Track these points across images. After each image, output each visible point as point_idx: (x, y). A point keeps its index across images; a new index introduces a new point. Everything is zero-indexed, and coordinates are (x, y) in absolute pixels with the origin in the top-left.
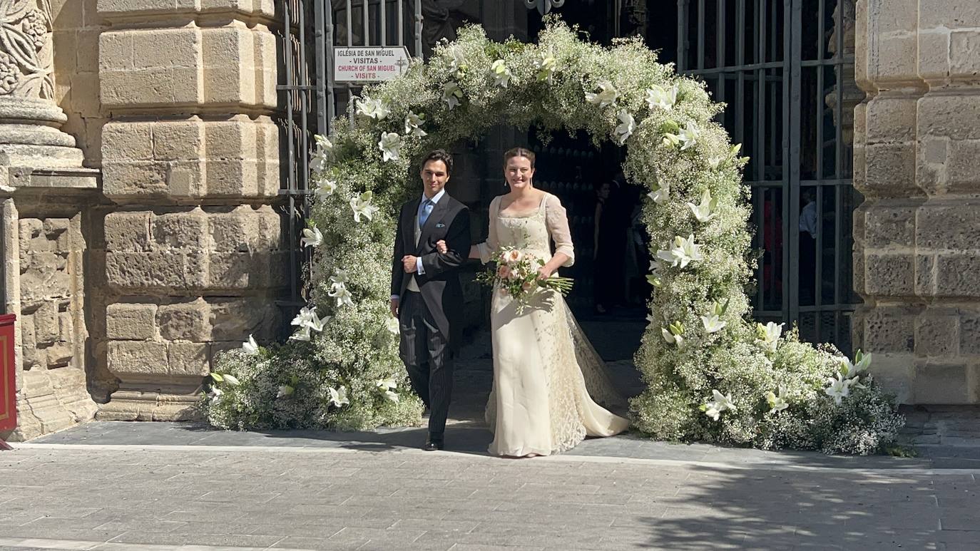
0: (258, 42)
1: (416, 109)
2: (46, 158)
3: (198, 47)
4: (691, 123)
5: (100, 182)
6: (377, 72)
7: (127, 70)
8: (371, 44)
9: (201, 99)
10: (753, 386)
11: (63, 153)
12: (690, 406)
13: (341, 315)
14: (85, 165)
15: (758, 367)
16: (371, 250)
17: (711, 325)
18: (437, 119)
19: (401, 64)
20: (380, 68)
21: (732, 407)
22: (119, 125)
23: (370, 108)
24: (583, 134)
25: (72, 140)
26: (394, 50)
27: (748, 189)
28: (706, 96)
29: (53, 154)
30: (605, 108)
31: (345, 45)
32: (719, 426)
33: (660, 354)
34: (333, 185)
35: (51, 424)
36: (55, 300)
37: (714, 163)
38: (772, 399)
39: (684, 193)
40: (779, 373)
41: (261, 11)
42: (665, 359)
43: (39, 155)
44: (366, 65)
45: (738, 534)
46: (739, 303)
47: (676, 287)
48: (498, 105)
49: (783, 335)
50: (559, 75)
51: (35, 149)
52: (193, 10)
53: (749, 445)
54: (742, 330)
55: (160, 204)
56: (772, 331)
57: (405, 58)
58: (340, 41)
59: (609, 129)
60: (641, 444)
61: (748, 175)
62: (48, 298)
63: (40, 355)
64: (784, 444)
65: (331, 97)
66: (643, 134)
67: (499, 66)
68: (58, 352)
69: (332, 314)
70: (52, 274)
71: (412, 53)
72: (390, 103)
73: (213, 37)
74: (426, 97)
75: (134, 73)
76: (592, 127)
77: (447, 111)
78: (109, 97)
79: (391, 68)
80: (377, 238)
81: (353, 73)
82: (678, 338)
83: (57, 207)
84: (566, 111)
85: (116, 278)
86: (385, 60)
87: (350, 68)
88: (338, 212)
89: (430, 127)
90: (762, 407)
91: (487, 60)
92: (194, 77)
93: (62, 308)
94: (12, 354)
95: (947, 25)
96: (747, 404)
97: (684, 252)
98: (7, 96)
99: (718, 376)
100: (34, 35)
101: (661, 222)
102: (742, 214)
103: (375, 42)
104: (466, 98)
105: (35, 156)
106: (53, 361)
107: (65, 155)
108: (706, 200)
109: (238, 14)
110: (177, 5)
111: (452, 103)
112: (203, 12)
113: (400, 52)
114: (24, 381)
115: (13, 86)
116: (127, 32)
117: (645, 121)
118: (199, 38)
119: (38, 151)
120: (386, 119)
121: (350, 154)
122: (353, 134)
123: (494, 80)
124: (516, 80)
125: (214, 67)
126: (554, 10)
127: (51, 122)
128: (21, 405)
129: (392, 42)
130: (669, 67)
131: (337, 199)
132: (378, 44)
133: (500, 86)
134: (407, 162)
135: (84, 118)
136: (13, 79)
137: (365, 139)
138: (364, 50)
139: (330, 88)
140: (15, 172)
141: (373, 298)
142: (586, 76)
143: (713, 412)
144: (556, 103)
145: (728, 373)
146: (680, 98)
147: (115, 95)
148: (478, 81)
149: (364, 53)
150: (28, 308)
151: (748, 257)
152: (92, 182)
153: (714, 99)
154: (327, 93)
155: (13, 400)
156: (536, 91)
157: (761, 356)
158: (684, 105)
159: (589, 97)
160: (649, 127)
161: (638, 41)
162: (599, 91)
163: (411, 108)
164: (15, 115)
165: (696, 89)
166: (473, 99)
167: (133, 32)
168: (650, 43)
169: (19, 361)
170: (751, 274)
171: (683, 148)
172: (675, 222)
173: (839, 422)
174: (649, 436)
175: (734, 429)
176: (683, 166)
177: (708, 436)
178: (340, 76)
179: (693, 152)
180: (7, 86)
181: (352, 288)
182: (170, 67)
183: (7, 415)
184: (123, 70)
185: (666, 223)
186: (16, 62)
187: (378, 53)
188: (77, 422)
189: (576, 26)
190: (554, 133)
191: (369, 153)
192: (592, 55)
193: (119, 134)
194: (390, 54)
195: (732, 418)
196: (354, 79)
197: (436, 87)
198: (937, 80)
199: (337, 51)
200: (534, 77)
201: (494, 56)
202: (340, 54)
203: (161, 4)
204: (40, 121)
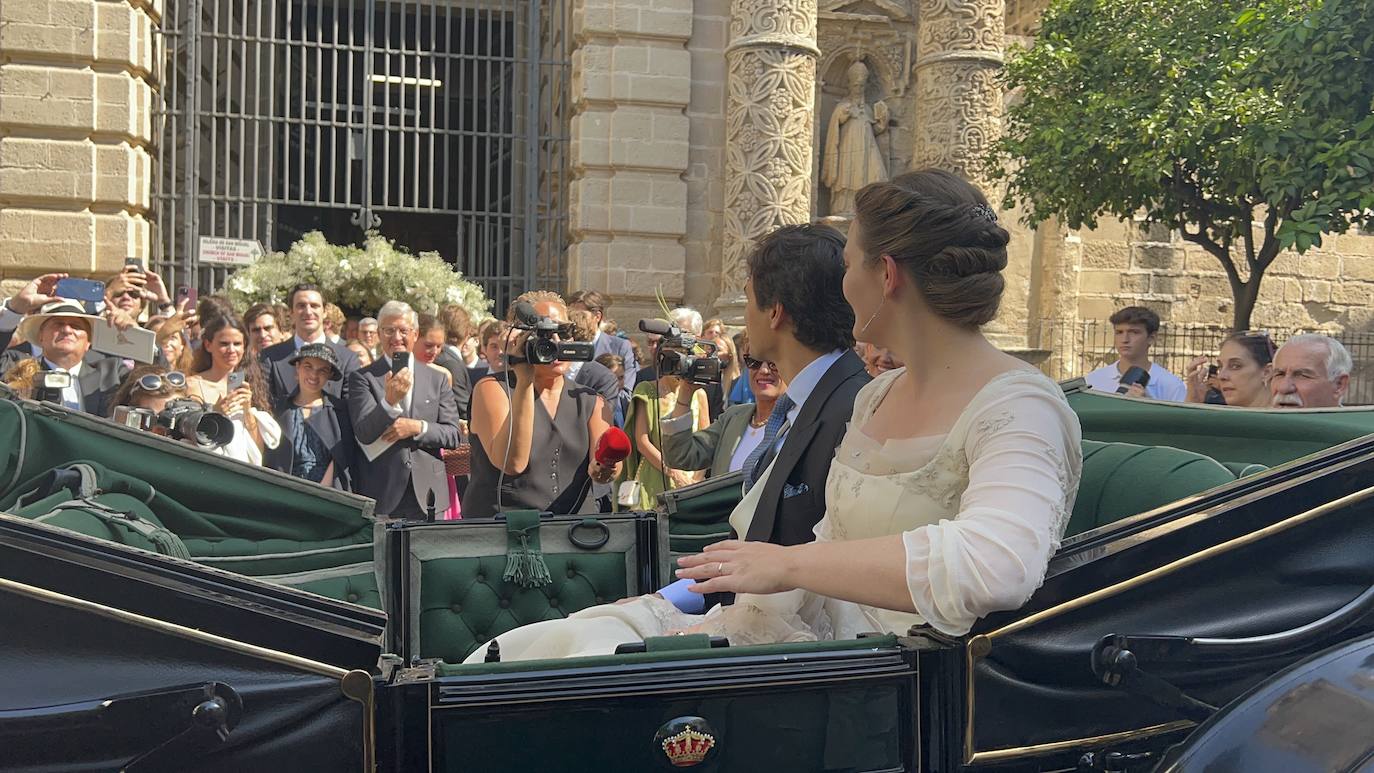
0: (139, 228)
1: (282, 289)
3: (93, 228)
6: (235, 257)
7: (26, 241)
8: (231, 236)
9: (94, 269)
19: (254, 252)
20: (237, 255)
23: (243, 285)
26: (249, 242)
28: (482, 295)
30: (420, 298)
31: (209, 234)
41: (142, 205)
44: (226, 251)
50: (386, 274)
52: (90, 201)
57: (258, 249)
58: (204, 231)
65: (196, 273)
67: (345, 264)
71: (263, 244)
72: (258, 281)
73: (104, 221)
75: (32, 244)
79: (247, 256)
81: (213, 256)
86: (241, 249)
87: (212, 253)
91: (335, 259)
92: (89, 251)
95: (625, 266)
103: (234, 234)
109: (125, 205)
110: (76, 196)
112: (97, 202)
113: (254, 245)
116: (27, 211)
118: (94, 222)
120: (256, 293)
123: (341, 273)
124: (357, 275)
125: (105, 244)
126: (373, 228)
129: (248, 236)
132: (237, 237)
133: (344, 277)
138: (225, 240)
139: (196, 266)
142: (407, 277)
146: (467, 296)
147: (13, 259)
148: (330, 272)
149: (223, 242)
154: (193, 268)
156: (370, 283)
159: (409, 290)
161: (437, 256)
162: (414, 287)
165: (476, 290)
167: (33, 212)
168: (444, 258)
178: (203, 258)
182: (68, 241)
184: (22, 240)
187: (236, 244)
189: (393, 241)
192: (409, 263)
194: (246, 245)
196: (216, 261)
197: (295, 274)
198: (618, 298)
199: (202, 239)
200: (369, 274)
201: (340, 257)
202: (205, 241)
203: (62, 194)
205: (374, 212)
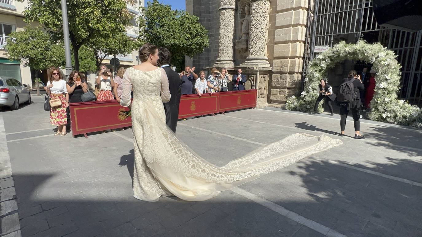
0: (301, 46)
1: (329, 57)
3: (290, 47)
4: (388, 60)
5: (272, 69)
8: (322, 45)
9: (290, 56)
10: (394, 112)
11: (267, 65)
12: (379, 115)
13: (310, 93)
14: (270, 66)
15: (397, 108)
16: (317, 82)
17: (387, 99)
18: (333, 58)
19: (327, 48)
20: (323, 50)
21: (389, 115)
22: (276, 60)
23: (320, 57)
24: (364, 62)
25: (268, 62)
26: (326, 46)
27: (401, 73)
28: (394, 54)
29: (265, 65)
30: (369, 56)
31: (317, 45)
32: (386, 119)
33: (374, 104)
34: (311, 70)
35: (261, 106)
37: (393, 67)
38: (399, 115)
39: (385, 73)
40: (401, 110)
41: (302, 40)
42: (375, 105)
44: (321, 49)
45: (381, 136)
46: (395, 95)
47: (380, 92)
48: (346, 56)
49: (404, 103)
50: (360, 50)
51: (263, 64)
53: (392, 123)
54: (394, 101)
55: (281, 73)
56: (401, 102)
58: (316, 44)
59: (369, 60)
60: (367, 120)
61: (401, 70)
62: (262, 87)
63: (260, 96)
64: (400, 123)
65: (313, 55)
66: (377, 62)
67: (347, 49)
68: (263, 96)
69: (308, 92)
70: (263, 84)
71: (330, 47)
72: (324, 56)
73: (293, 45)
74: (332, 54)
76: (366, 60)
77: (335, 57)
78: (275, 56)
79: (325, 49)
80: (318, 80)
82: (379, 102)
83: (265, 73)
84: (360, 57)
85: (273, 85)
86: (324, 48)
87: (317, 50)
88: (312, 75)
89: (331, 60)
90: (396, 116)
92: (289, 52)
93: (264, 89)
94: (256, 95)
96: (392, 115)
97: (383, 85)
98: (259, 56)
99: (387, 109)
100: (264, 46)
101: (378, 79)
102: (399, 78)
103: (323, 44)
104: (339, 55)
106: (262, 97)
108: (390, 75)
109: (298, 41)
110: (288, 40)
111: (336, 56)
112: (292, 41)
113: (327, 46)
114: (258, 99)
115: (260, 54)
116: (279, 45)
117: (378, 59)
118: (291, 45)
120: (323, 59)
121: (315, 65)
122: (316, 61)
123: (345, 51)
124: (350, 51)
125: (293, 50)
126: (361, 38)
127: (265, 60)
128: (257, 103)
129: (326, 44)
130: (386, 48)
131: (312, 73)
134: (326, 66)
135: (271, 59)
137: (318, 62)
139: (313, 53)
140: (259, 68)
141: (316, 90)
142: (366, 50)
143: (384, 116)
144: (358, 56)
145: (389, 109)
146: (387, 54)
148: (342, 51)
149: (321, 47)
150: (259, 88)
151: (398, 87)
152: (271, 69)
153: (396, 54)
155: (256, 102)
156: (354, 53)
157: (398, 106)
158: (387, 56)
159: (366, 54)
160: (378, 60)
161: (379, 43)
162: (368, 53)
163: (328, 57)
164: (260, 59)
165: (391, 53)
166: (340, 55)
167: (280, 45)
168: (382, 43)
169: (257, 96)
170: (399, 90)
171: (386, 64)
172: (382, 79)
173: (414, 120)
174: (369, 119)
175: (389, 120)
176: (385, 68)
177: (382, 120)
178: (315, 51)
179: (388, 65)
181: (313, 88)
182: (285, 50)
183: (255, 104)
184: (277, 51)
185: (380, 79)
188: (265, 106)
190: (357, 61)
191: (319, 65)
192: (368, 46)
193: (276, 62)
194: (325, 47)
195: (389, 117)
196: (318, 52)
197: (333, 53)
199: (315, 46)
200: (354, 51)
201: (346, 47)
202: (316, 47)
203: (285, 40)
204: (264, 59)
205: (361, 33)
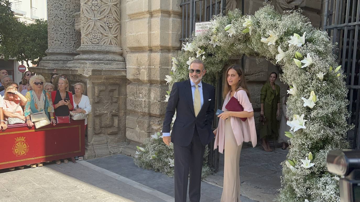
2: (106, 65)
5: (126, 74)
11: (115, 64)
22: (130, 54)
29: (110, 64)
35: (100, 155)
36: (109, 113)
41: (172, 10)
43: (103, 64)
44: (204, 29)
51: (101, 62)
62: (105, 112)
63: (104, 131)
68: (111, 130)
70: (108, 104)
75: (133, 36)
82: (291, 168)
85: (129, 107)
87: (199, 31)
89: (207, 55)
93: (113, 116)
98: (97, 44)
100: (108, 24)
105: (100, 65)
106: (109, 133)
107: (116, 64)
110: (143, 10)
112: (152, 12)
114: (93, 139)
115: (99, 41)
119: (102, 63)
125: (153, 32)
127: (114, 53)
135: (127, 52)
136: (99, 39)
138: (204, 23)
149: (204, 25)
150: (97, 115)
164: (97, 51)
169: (90, 133)
180: (97, 40)
182: (142, 33)
183: (80, 151)
184: (131, 34)
186: (100, 33)
187: (208, 24)
188: (114, 154)
193: (130, 57)
203: (140, 10)
204: (107, 52)
